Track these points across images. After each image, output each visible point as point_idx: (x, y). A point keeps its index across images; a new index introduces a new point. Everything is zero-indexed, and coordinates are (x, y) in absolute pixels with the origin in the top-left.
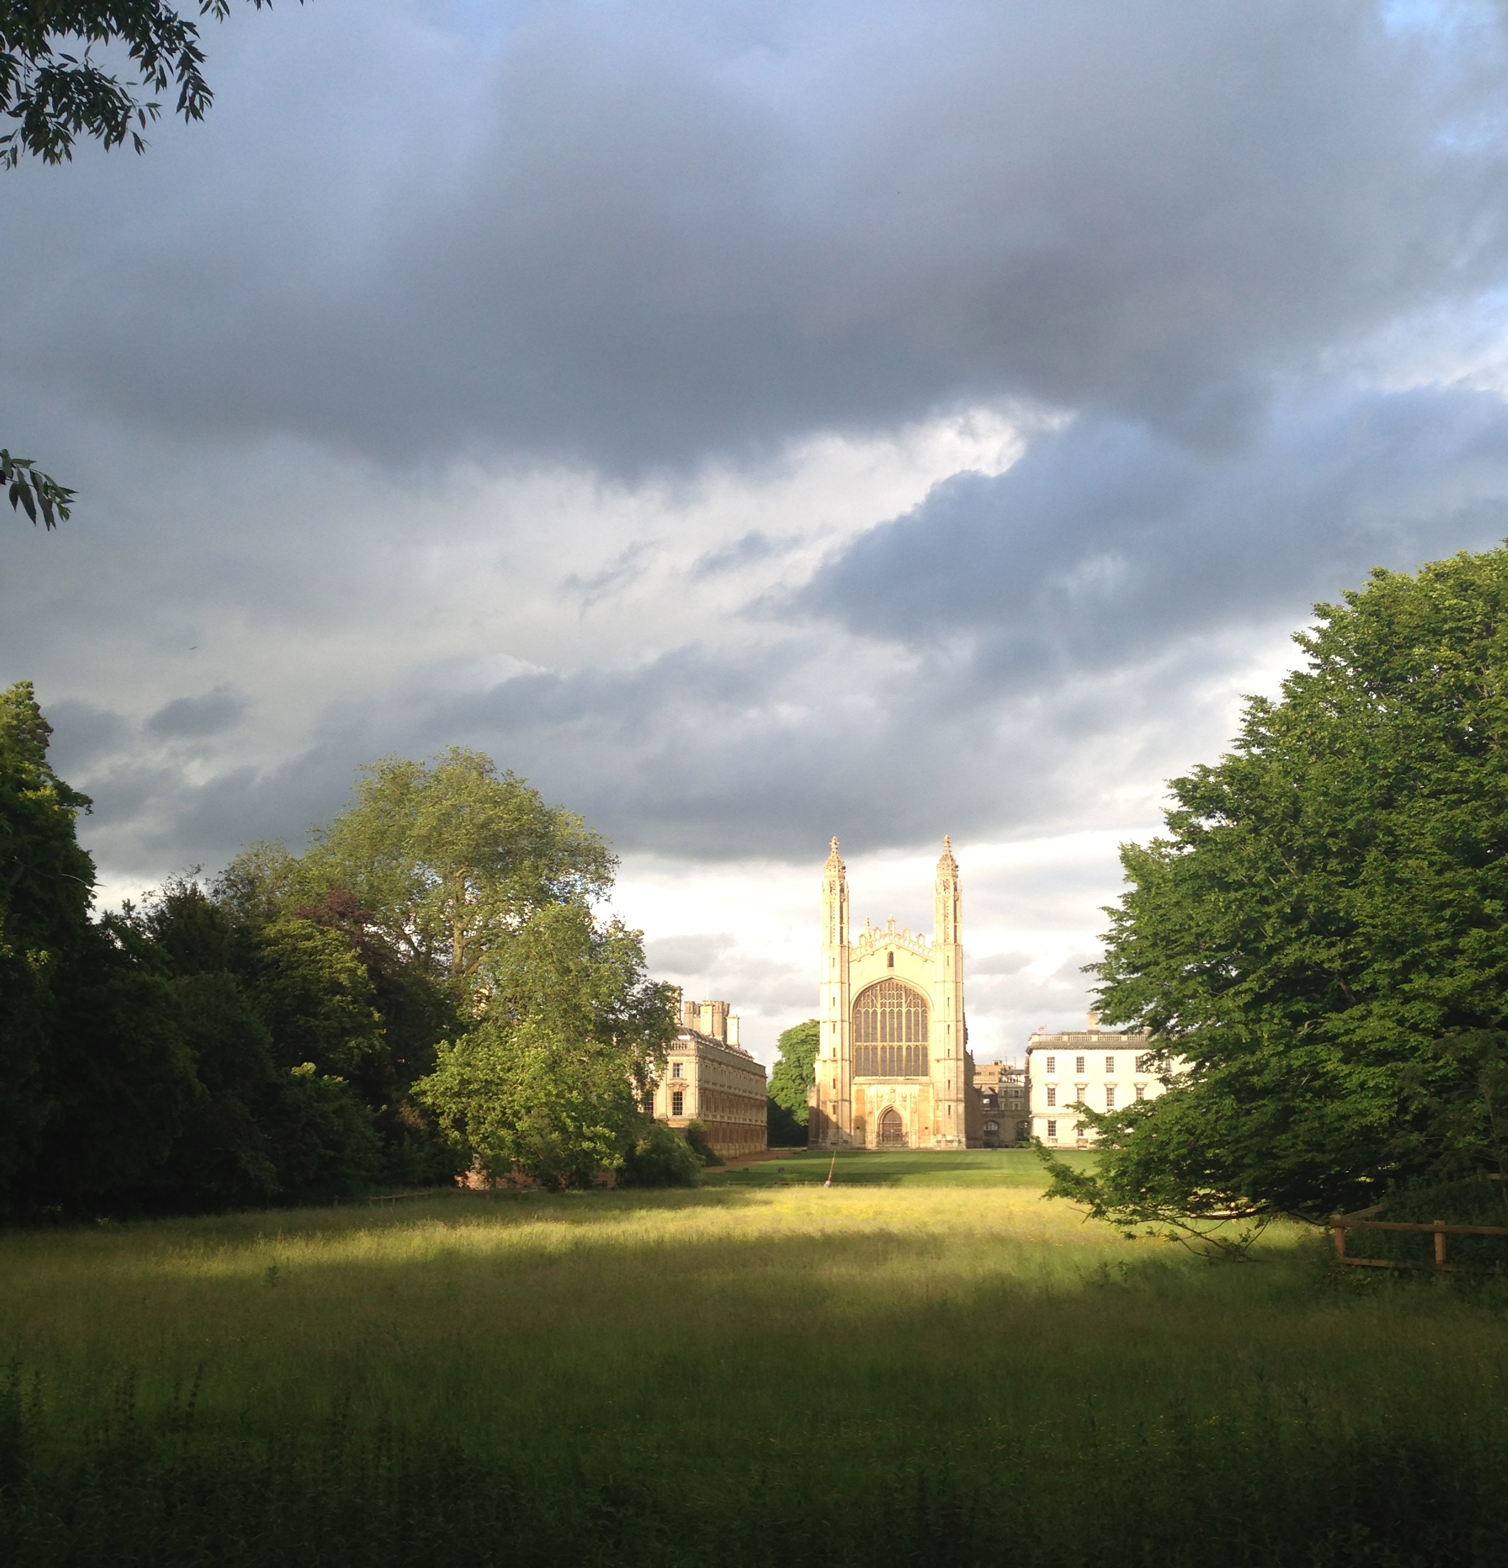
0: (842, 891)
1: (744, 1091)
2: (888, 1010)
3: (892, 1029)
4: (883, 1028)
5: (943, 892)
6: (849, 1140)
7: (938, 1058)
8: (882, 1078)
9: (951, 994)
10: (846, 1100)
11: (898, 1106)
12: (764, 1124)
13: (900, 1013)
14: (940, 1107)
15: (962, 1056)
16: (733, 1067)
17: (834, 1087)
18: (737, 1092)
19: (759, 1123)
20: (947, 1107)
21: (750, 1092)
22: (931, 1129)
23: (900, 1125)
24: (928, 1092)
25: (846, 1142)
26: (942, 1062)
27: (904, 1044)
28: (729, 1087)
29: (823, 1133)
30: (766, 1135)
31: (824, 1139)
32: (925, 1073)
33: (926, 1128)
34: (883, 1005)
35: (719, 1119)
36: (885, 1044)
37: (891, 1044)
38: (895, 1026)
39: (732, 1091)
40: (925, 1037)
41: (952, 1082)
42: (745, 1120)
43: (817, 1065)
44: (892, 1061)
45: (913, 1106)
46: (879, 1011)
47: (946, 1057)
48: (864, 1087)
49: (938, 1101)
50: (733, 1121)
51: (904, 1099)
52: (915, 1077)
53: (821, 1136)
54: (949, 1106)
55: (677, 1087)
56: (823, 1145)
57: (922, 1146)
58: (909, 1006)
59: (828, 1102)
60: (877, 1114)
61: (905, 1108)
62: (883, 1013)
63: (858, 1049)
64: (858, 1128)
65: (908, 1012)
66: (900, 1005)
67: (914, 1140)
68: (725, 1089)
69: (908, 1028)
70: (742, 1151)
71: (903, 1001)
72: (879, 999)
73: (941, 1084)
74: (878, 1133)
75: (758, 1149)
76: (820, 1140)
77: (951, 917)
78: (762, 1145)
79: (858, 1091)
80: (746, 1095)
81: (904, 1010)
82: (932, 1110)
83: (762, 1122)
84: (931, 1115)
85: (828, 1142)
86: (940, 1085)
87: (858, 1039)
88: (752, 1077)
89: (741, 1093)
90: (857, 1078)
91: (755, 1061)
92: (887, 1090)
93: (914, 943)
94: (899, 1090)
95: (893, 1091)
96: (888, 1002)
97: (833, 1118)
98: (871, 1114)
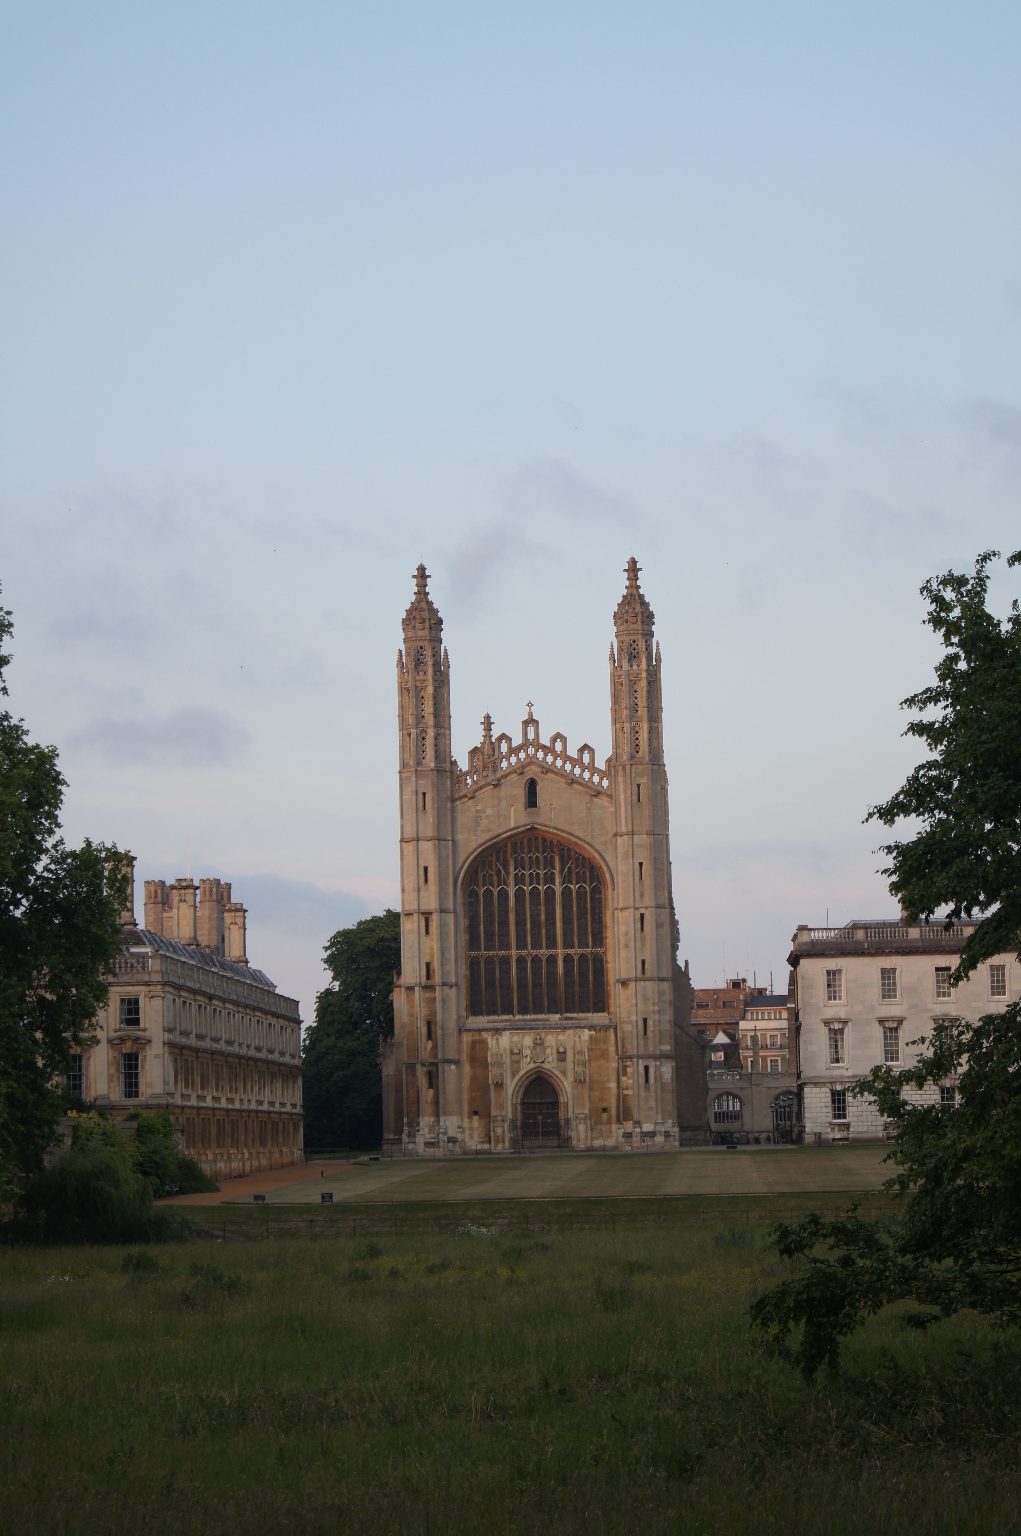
0: (437, 665)
1: (258, 1049)
2: (527, 889)
3: (536, 924)
4: (521, 923)
5: (625, 665)
6: (459, 1137)
7: (624, 976)
8: (518, 1017)
9: (643, 856)
10: (451, 1062)
11: (551, 1065)
12: (299, 1110)
13: (550, 895)
14: (629, 1070)
15: (666, 973)
16: (234, 1003)
17: (429, 1037)
18: (244, 1051)
19: (288, 1109)
20: (641, 1070)
21: (271, 1051)
22: (614, 1111)
23: (555, 1104)
24: (606, 1041)
25: (452, 1140)
26: (632, 985)
27: (560, 952)
28: (229, 1043)
29: (410, 1125)
30: (301, 1130)
31: (412, 1135)
32: (601, 1005)
33: (605, 1110)
34: (519, 880)
35: (209, 1103)
36: (524, 953)
37: (535, 952)
38: (543, 918)
39: (235, 1049)
40: (599, 939)
41: (650, 1023)
42: (260, 1103)
43: (399, 999)
44: (537, 985)
45: (580, 1069)
46: (512, 891)
47: (639, 975)
48: (485, 1035)
49: (623, 1058)
50: (237, 1106)
51: (562, 1056)
52: (581, 1015)
53: (406, 1129)
54: (646, 1068)
55: (129, 1044)
56: (411, 1146)
57: (597, 1143)
58: (566, 880)
59: (419, 1067)
60: (511, 1085)
61: (564, 1073)
62: (520, 894)
63: (473, 964)
64: (476, 1113)
65: (566, 892)
66: (550, 879)
67: (582, 1135)
68: (222, 1046)
69: (567, 921)
70: (255, 1163)
71: (557, 872)
72: (512, 868)
73: (630, 1026)
74: (513, 1122)
75: (287, 1159)
76: (405, 1138)
77: (643, 712)
78: (296, 1150)
79: (474, 1043)
80: (263, 1055)
81: (558, 889)
82: (614, 1076)
83: (294, 1106)
84: (613, 1085)
85: (420, 1140)
86: (628, 1028)
87: (473, 943)
88: (274, 1021)
89: (252, 1053)
90: (472, 1019)
91: (278, 991)
92: (528, 1040)
93: (575, 762)
94: (550, 1039)
95: (539, 1044)
96: (527, 873)
97: (428, 1095)
98: (499, 1086)
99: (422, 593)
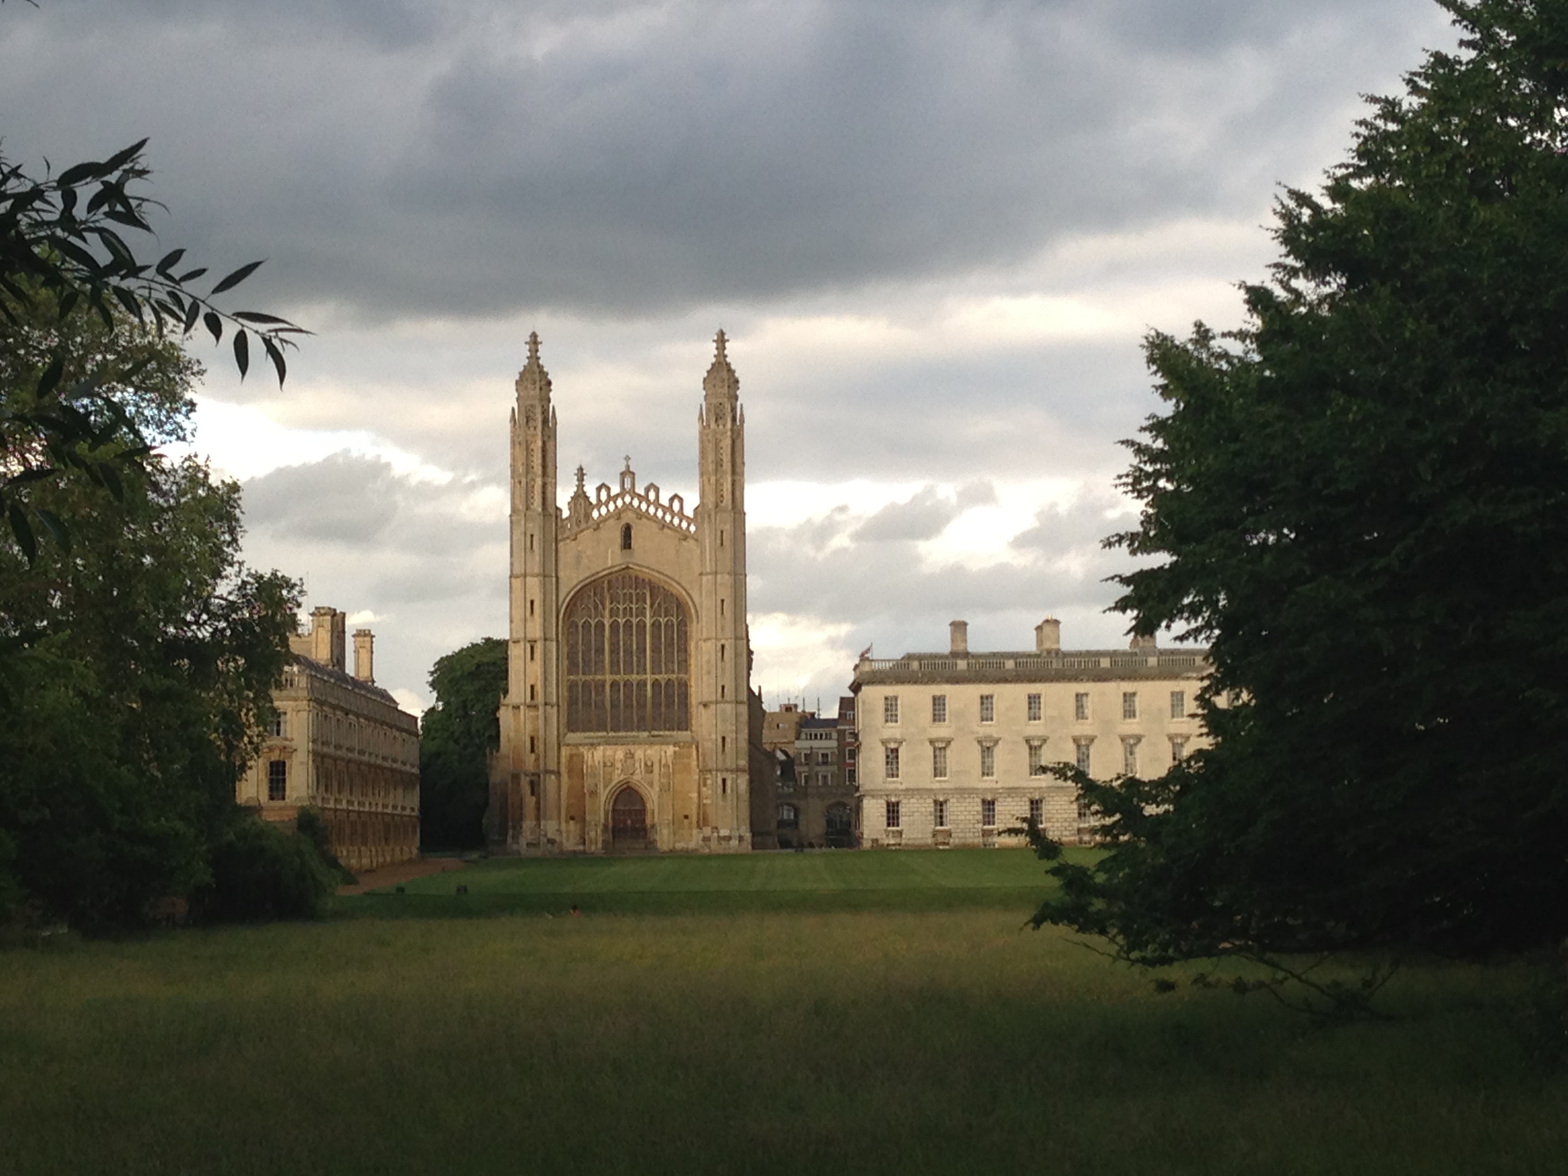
0: (545, 421)
1: (384, 758)
2: (621, 621)
3: (628, 652)
4: (614, 650)
5: (713, 425)
6: (558, 839)
7: (705, 699)
8: (611, 734)
9: (726, 593)
10: (552, 772)
11: (638, 778)
12: (416, 813)
13: (642, 626)
14: (709, 782)
15: (744, 697)
16: (367, 718)
17: (532, 751)
18: (373, 760)
19: (408, 812)
20: (720, 782)
21: (395, 761)
22: (694, 819)
23: (643, 811)
24: (689, 757)
25: (551, 842)
26: (713, 707)
27: (649, 678)
28: (362, 752)
29: (514, 828)
30: (418, 830)
31: (515, 838)
32: (684, 724)
33: (686, 817)
34: (613, 613)
35: (344, 805)
36: (617, 677)
37: (626, 677)
38: (634, 647)
39: (365, 758)
40: (684, 665)
41: (728, 740)
42: (385, 806)
43: (505, 716)
44: (628, 706)
45: (664, 780)
46: (607, 622)
47: (719, 698)
48: (581, 749)
49: (704, 771)
50: (367, 809)
51: (649, 769)
52: (667, 733)
53: (510, 832)
54: (724, 781)
55: (277, 752)
56: (515, 847)
57: (679, 846)
58: (655, 614)
59: (523, 777)
60: (604, 794)
61: (651, 784)
62: (614, 627)
63: (572, 686)
64: (572, 818)
65: (656, 625)
66: (641, 612)
67: (665, 838)
68: (355, 756)
69: (656, 649)
70: (381, 860)
71: (648, 606)
72: (607, 602)
73: (710, 744)
74: (605, 826)
75: (406, 857)
76: (509, 840)
77: (727, 466)
78: (412, 848)
79: (571, 756)
80: (387, 764)
81: (648, 622)
82: (695, 788)
83: (412, 809)
84: (695, 795)
85: (523, 842)
86: (709, 745)
87: (573, 667)
88: (397, 734)
89: (379, 762)
90: (570, 735)
91: (400, 708)
92: (620, 753)
93: (665, 510)
94: (639, 753)
95: (630, 755)
96: (621, 607)
97: (530, 801)
98: (594, 793)
99: (534, 357)
